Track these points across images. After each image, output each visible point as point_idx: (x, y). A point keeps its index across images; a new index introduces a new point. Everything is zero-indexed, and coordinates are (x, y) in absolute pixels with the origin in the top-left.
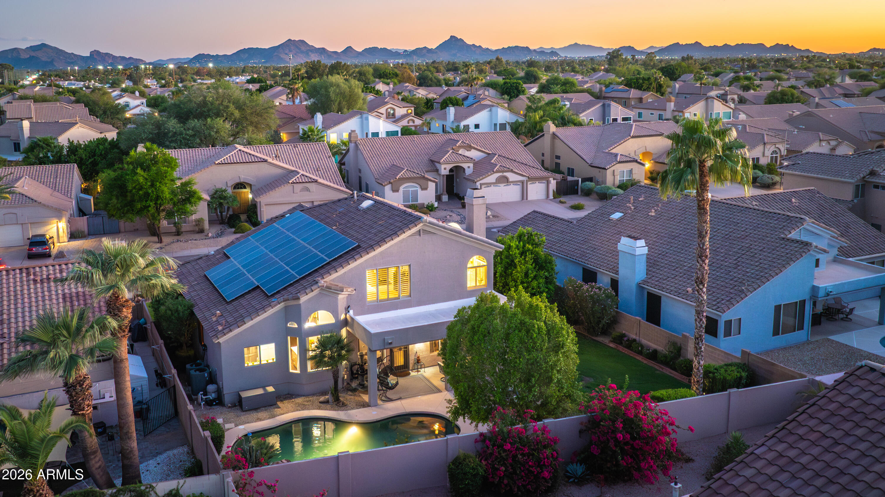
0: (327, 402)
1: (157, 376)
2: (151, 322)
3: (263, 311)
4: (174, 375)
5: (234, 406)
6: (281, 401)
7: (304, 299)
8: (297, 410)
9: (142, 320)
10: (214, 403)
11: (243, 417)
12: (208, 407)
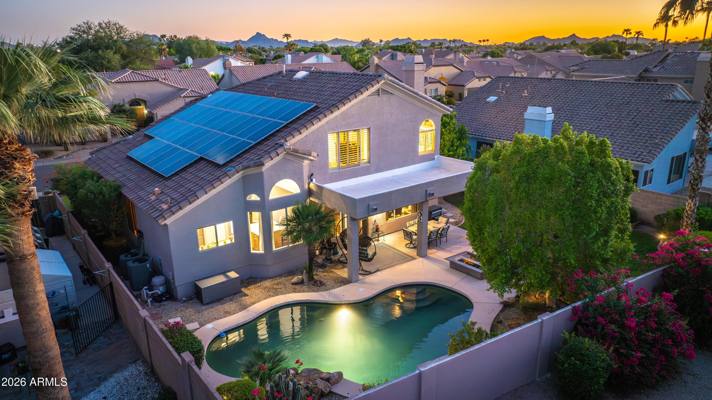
0: (302, 282)
1: (82, 272)
2: (68, 213)
3: (219, 183)
4: (109, 270)
5: (189, 299)
6: (246, 287)
7: (268, 164)
8: (270, 296)
9: (56, 213)
10: (164, 299)
11: (206, 313)
12: (157, 304)
